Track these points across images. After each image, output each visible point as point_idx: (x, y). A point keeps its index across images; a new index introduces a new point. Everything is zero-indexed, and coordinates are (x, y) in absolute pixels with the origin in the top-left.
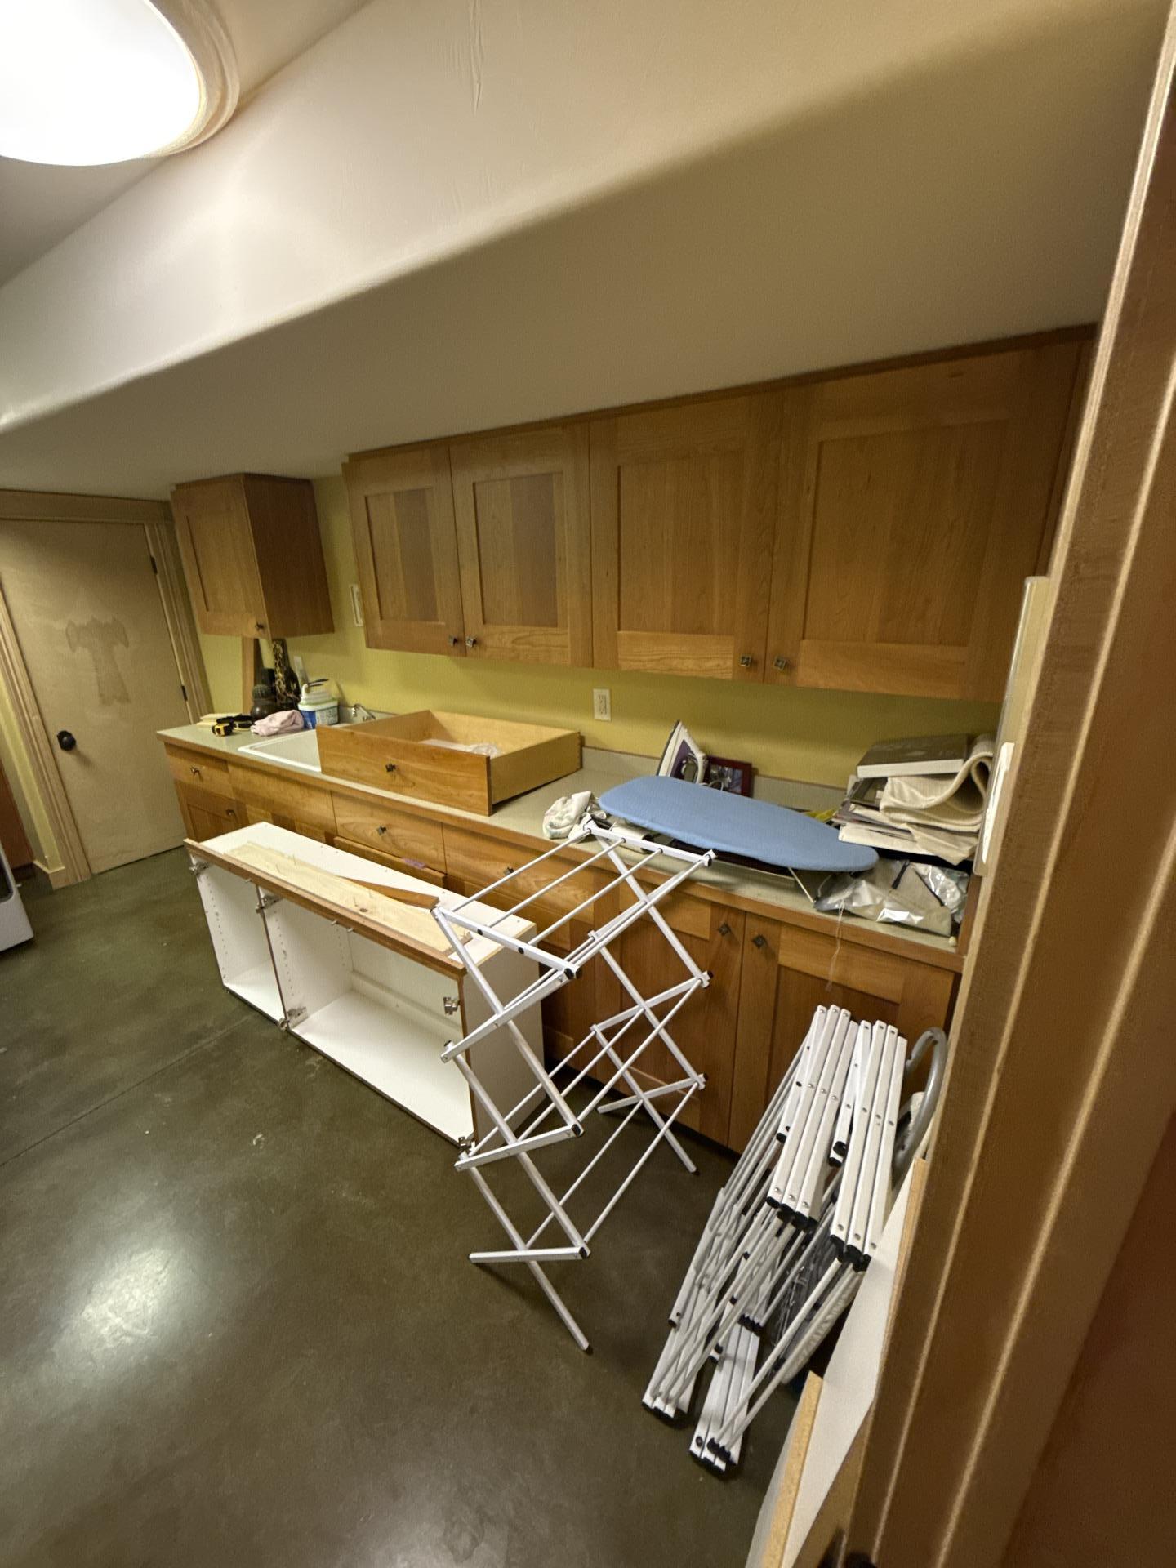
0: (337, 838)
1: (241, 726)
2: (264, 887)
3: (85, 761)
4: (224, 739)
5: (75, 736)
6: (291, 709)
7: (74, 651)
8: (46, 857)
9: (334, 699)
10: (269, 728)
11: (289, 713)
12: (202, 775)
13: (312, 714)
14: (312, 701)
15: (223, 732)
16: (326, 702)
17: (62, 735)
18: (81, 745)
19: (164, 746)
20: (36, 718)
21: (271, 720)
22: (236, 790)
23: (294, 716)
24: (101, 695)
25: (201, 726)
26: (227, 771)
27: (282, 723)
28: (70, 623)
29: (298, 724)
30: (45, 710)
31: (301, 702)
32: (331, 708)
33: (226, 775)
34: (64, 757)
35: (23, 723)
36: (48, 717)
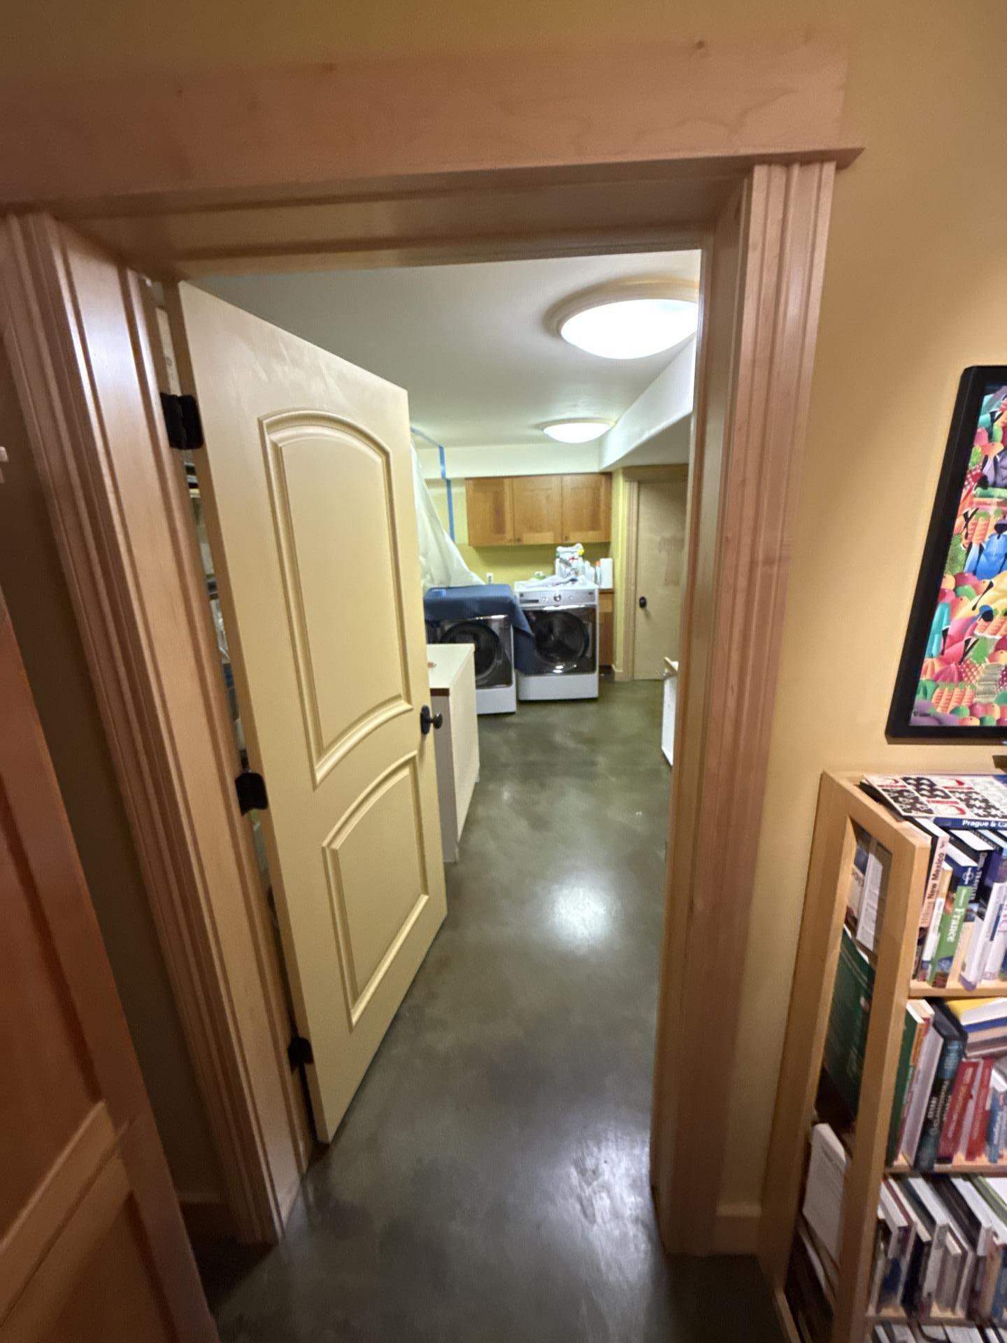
3: (648, 615)
5: (648, 601)
7: (660, 553)
8: (616, 665)
17: (643, 599)
18: (649, 606)
20: (633, 588)
24: (666, 580)
28: (663, 538)
30: (638, 584)
34: (640, 611)
35: (627, 589)
36: (638, 589)
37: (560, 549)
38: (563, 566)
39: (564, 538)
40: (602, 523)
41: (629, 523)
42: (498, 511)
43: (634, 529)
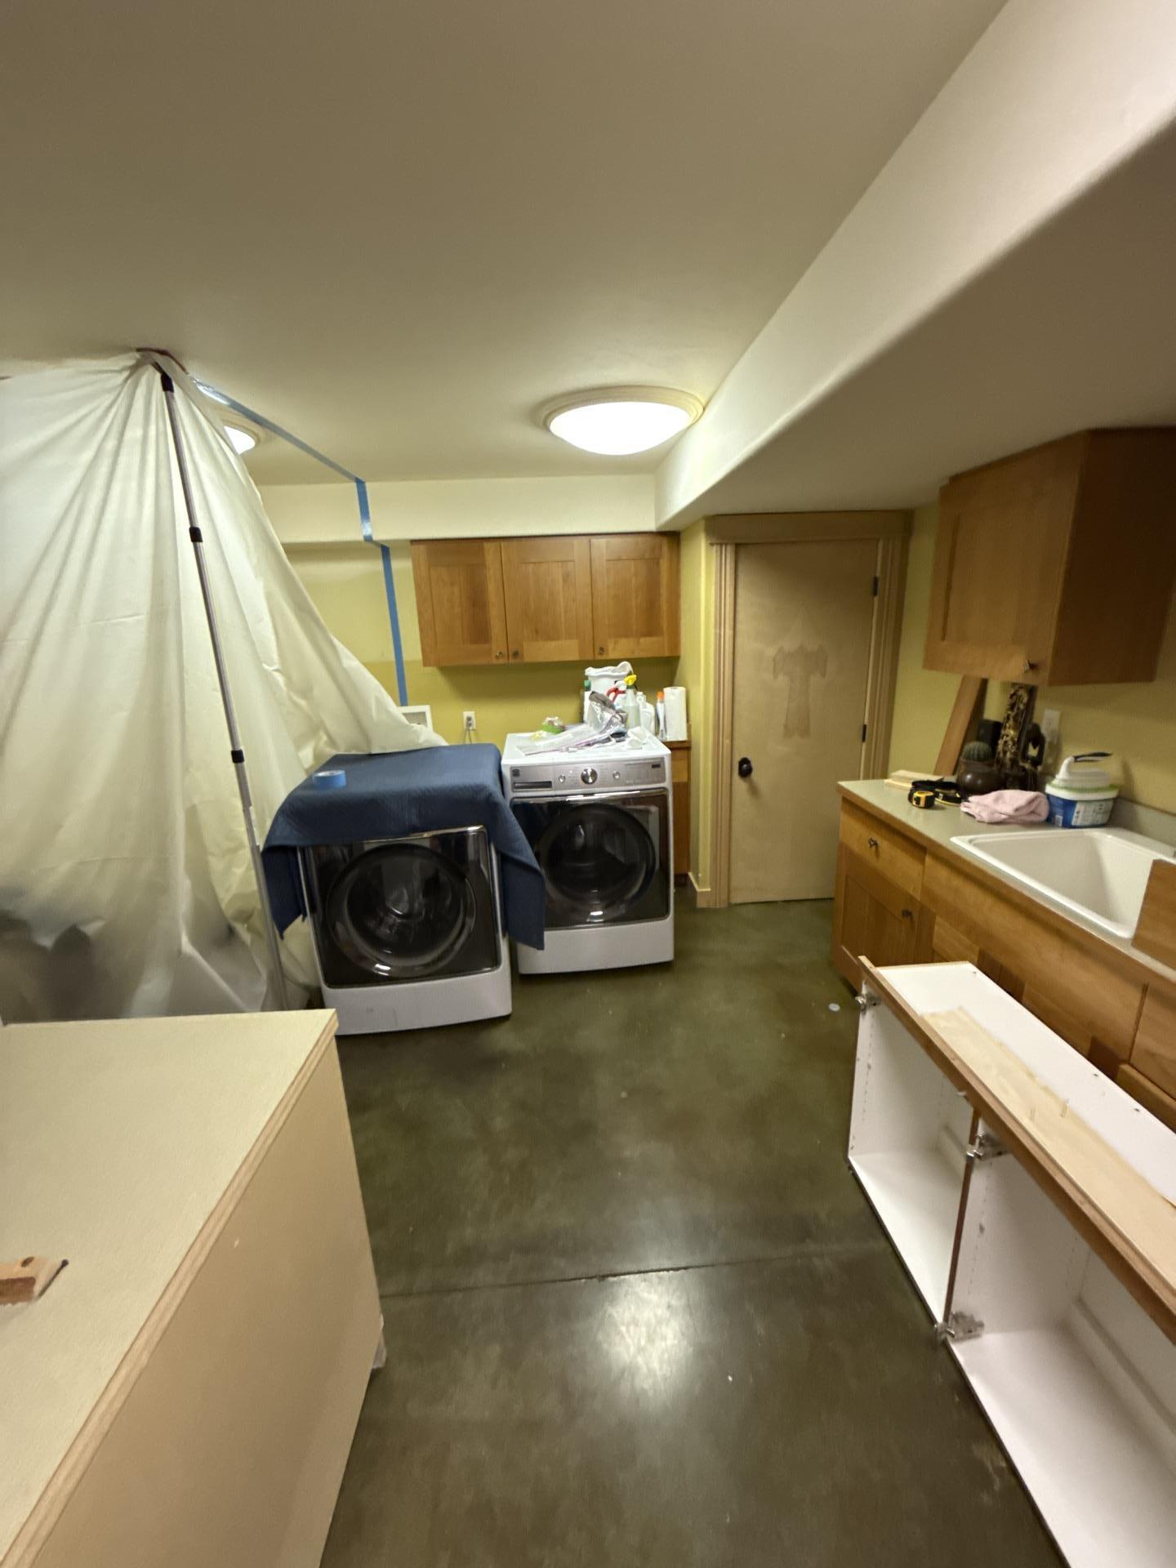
0: (1125, 1067)
1: (946, 798)
2: (986, 1121)
3: (754, 791)
4: (923, 812)
5: (753, 764)
6: (1035, 790)
7: (775, 677)
8: (700, 875)
9: (1112, 787)
10: (993, 813)
11: (1030, 795)
12: (880, 850)
13: (1069, 805)
14: (1077, 785)
15: (922, 803)
16: (1097, 790)
17: (744, 761)
18: (754, 775)
19: (840, 800)
20: (727, 742)
21: (997, 800)
22: (926, 891)
23: (1039, 800)
24: (786, 726)
25: (890, 785)
26: (922, 861)
27: (1017, 810)
28: (781, 650)
29: (1039, 815)
30: (736, 735)
31: (1055, 782)
32: (1106, 800)
33: (920, 867)
34: (740, 784)
35: (717, 744)
36: (737, 742)
37: (591, 672)
38: (597, 707)
39: (597, 651)
40: (665, 624)
41: (719, 623)
42: (476, 600)
43: (729, 632)
